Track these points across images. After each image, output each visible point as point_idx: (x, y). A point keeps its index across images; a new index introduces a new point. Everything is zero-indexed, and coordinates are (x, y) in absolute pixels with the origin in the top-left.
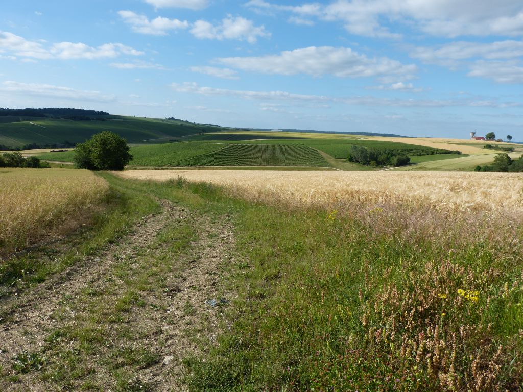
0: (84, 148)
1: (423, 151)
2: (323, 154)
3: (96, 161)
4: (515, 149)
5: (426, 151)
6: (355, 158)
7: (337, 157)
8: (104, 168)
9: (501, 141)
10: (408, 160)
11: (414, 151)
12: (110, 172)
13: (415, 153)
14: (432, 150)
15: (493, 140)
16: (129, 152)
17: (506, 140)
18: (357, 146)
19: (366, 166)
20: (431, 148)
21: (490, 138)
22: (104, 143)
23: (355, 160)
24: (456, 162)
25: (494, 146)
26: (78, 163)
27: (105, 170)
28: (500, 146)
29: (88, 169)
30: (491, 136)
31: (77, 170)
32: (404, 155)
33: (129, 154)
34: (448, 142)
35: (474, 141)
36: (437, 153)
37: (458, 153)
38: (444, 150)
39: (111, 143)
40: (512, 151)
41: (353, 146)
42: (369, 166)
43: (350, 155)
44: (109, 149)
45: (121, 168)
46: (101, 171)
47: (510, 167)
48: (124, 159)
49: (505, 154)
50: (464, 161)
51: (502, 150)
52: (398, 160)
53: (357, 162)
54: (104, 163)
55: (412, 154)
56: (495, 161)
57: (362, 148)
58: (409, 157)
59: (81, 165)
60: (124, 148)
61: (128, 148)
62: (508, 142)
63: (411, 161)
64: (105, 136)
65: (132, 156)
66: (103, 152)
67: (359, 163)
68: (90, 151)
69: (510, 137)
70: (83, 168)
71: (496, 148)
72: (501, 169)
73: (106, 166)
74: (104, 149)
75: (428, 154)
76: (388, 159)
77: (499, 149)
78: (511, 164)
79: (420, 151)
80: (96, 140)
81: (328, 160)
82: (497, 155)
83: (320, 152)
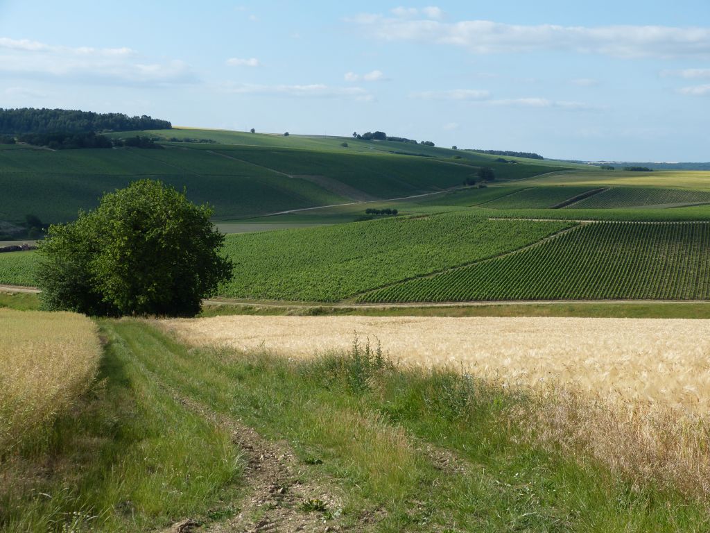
0: (74, 239)
3: (110, 283)
8: (134, 307)
12: (152, 321)
16: (222, 253)
22: (137, 221)
26: (51, 289)
27: (138, 314)
29: (80, 311)
31: (47, 314)
33: (218, 259)
39: (161, 223)
44: (154, 242)
45: (190, 309)
46: (125, 319)
48: (203, 277)
54: (135, 291)
59: (62, 296)
60: (203, 238)
61: (217, 240)
64: (143, 199)
65: (230, 266)
66: (132, 253)
68: (93, 250)
70: (67, 307)
73: (142, 299)
74: (135, 243)
80: (112, 212)
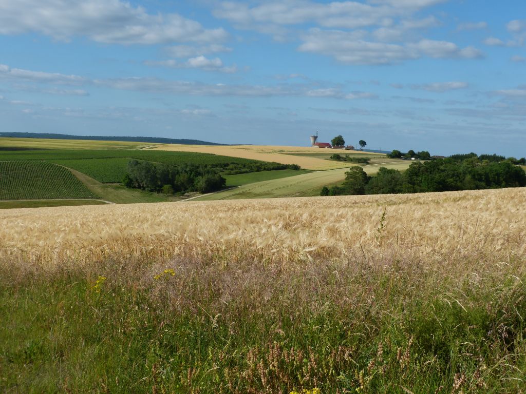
1: (244, 166)
2: (80, 176)
4: (372, 160)
5: (249, 167)
6: (137, 181)
7: (106, 181)
9: (351, 148)
10: (223, 181)
11: (231, 166)
13: (232, 169)
14: (258, 164)
15: (341, 148)
17: (359, 147)
18: (140, 161)
19: (155, 194)
20: (256, 162)
21: (338, 144)
23: (136, 185)
24: (293, 183)
25: (344, 156)
28: (351, 157)
30: (339, 142)
32: (215, 173)
34: (281, 151)
35: (316, 149)
36: (265, 169)
37: (296, 168)
38: (276, 163)
40: (368, 163)
41: (132, 160)
42: (161, 195)
43: (127, 177)
47: (366, 187)
49: (358, 167)
50: (305, 181)
51: (354, 163)
52: (206, 181)
53: (139, 187)
55: (227, 172)
56: (346, 179)
57: (147, 163)
58: (224, 177)
62: (362, 150)
63: (228, 183)
67: (144, 189)
69: (363, 143)
71: (346, 159)
72: (355, 190)
75: (252, 171)
76: (191, 181)
77: (351, 160)
78: (367, 183)
79: (240, 166)
81: (90, 186)
82: (348, 170)
83: (74, 172)
